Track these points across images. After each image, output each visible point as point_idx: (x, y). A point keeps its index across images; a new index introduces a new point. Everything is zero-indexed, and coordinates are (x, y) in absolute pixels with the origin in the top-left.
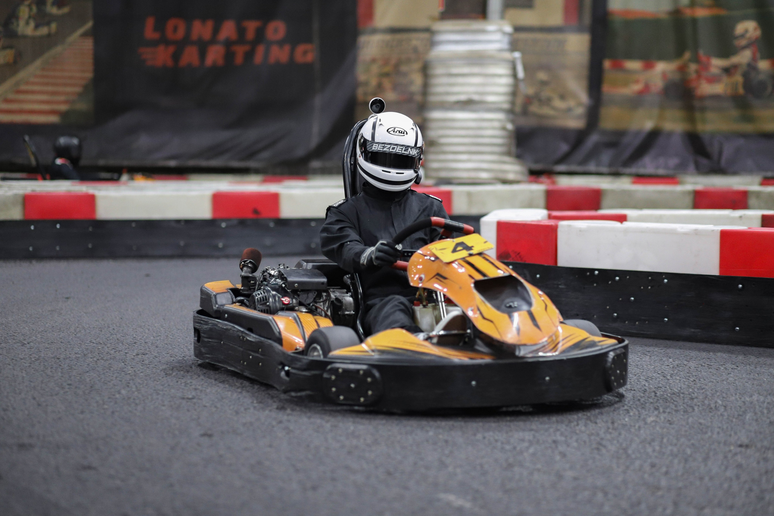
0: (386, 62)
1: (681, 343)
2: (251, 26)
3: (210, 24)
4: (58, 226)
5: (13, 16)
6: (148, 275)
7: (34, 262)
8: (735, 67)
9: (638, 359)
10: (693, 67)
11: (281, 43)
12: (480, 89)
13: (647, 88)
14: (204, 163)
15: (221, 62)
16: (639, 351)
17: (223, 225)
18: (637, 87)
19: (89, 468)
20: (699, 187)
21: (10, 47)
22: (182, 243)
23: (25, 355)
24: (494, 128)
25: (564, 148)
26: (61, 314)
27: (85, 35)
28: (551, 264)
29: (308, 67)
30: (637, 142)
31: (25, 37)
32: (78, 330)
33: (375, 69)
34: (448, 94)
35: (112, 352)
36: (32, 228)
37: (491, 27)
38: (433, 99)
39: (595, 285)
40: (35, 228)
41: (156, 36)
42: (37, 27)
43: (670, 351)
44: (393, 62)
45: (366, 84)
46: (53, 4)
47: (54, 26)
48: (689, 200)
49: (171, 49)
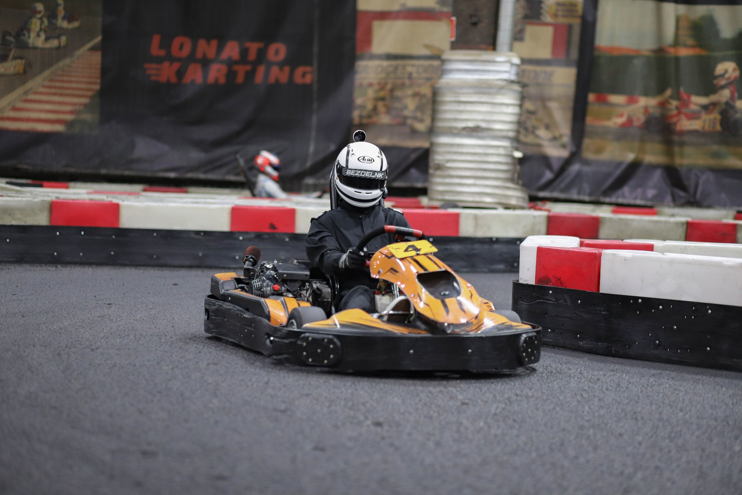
0: (382, 88)
1: (725, 373)
2: (254, 47)
3: (214, 43)
4: (83, 233)
5: (25, 28)
6: (176, 284)
7: (59, 266)
8: (714, 105)
9: (692, 387)
10: (674, 103)
11: (281, 65)
12: (488, 117)
13: (630, 122)
14: (202, 176)
15: (222, 80)
16: (690, 379)
17: (241, 238)
18: (620, 121)
19: (220, 478)
20: (689, 220)
21: (21, 58)
22: (200, 254)
23: (100, 360)
24: (499, 155)
25: (548, 175)
26: (112, 320)
27: (93, 49)
28: (594, 291)
29: (306, 88)
30: (618, 172)
31: (35, 48)
32: (137, 336)
33: (371, 93)
34: (456, 120)
35: (183, 360)
36: (58, 233)
37: (499, 59)
38: (440, 124)
39: (638, 312)
40: (60, 233)
41: (162, 53)
42: (47, 39)
43: (719, 380)
44: (389, 87)
45: (363, 107)
46: (64, 18)
47: (63, 39)
48: (681, 231)
49: (176, 66)
